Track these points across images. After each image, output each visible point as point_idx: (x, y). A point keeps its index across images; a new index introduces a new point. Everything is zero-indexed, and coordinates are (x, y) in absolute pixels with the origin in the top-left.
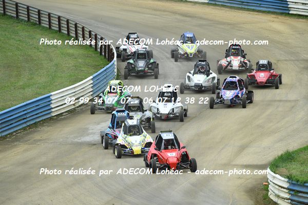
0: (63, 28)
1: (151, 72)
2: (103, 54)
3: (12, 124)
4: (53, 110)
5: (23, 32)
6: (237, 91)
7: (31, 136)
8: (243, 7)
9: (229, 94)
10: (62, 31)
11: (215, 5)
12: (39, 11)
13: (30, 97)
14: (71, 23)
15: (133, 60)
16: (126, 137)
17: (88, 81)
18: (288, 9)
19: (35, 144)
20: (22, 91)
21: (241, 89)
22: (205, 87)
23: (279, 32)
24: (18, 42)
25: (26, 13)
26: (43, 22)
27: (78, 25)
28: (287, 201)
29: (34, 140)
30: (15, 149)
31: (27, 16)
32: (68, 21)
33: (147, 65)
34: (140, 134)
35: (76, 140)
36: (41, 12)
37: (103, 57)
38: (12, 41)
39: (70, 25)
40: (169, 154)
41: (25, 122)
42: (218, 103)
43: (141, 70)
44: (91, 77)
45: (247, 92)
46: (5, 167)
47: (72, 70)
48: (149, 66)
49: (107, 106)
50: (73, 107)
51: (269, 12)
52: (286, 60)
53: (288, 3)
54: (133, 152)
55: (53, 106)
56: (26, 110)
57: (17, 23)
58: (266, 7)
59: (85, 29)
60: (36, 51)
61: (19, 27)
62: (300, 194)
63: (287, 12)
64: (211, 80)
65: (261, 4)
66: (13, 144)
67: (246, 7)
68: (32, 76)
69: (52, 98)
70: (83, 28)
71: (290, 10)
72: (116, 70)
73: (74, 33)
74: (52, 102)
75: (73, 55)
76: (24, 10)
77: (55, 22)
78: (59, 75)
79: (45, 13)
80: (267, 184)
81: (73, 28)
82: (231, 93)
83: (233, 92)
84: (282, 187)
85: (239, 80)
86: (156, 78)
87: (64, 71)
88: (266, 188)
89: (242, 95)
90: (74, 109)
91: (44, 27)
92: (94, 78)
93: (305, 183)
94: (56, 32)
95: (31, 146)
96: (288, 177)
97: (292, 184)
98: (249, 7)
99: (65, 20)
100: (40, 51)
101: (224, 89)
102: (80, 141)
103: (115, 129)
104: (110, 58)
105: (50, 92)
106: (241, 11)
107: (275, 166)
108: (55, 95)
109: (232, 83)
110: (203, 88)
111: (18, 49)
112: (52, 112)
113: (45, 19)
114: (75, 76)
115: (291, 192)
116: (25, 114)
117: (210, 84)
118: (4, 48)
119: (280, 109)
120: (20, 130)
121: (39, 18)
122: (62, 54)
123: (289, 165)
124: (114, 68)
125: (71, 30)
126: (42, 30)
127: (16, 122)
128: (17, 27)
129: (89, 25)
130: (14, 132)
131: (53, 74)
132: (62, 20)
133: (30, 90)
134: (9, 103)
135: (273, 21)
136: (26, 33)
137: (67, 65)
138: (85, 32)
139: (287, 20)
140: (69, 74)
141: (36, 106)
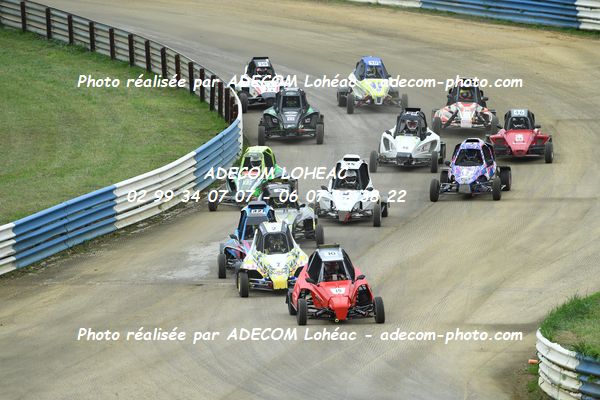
0: (138, 58)
1: (309, 132)
2: (217, 107)
3: (40, 245)
4: (119, 217)
5: (61, 65)
6: (482, 168)
7: (75, 268)
8: (490, 15)
9: (467, 174)
10: (137, 63)
11: (435, 12)
12: (92, 24)
13: (75, 191)
14: (153, 48)
15: (275, 108)
16: (260, 256)
17: (187, 161)
18: (577, 20)
19: (83, 283)
20: (57, 180)
21: (490, 164)
22: (417, 160)
23: (558, 66)
24: (51, 85)
25: (67, 28)
26: (99, 45)
27: (167, 52)
28: (575, 395)
29: (82, 277)
31: (67, 34)
32: (147, 44)
33: (302, 119)
34: (287, 251)
35: (163, 276)
36: (96, 26)
37: (215, 114)
38: (38, 82)
39: (152, 51)
40: (334, 291)
41: (65, 241)
42: (447, 191)
43: (290, 129)
44: (193, 153)
45: (499, 170)
46: (24, 329)
47: (155, 139)
48: (306, 121)
50: (158, 211)
51: (539, 27)
52: (572, 120)
53: (578, 8)
54: (271, 285)
55: (118, 209)
56: (66, 217)
57: (49, 47)
58: (535, 17)
59: (181, 59)
60: (85, 101)
61: (53, 55)
63: (575, 26)
64: (428, 147)
65: (524, 11)
66: (41, 284)
67: (495, 16)
68: (79, 151)
69: (117, 193)
70: (177, 58)
71: (580, 23)
72: (241, 140)
73: (161, 66)
74: (118, 201)
75: (157, 110)
76: (62, 21)
77: (122, 45)
78: (131, 150)
79: (103, 28)
80: (536, 361)
81: (157, 58)
82: (471, 172)
83: (474, 169)
84: (565, 368)
85: (484, 147)
87: (140, 141)
88: (534, 370)
89: (491, 174)
90: (159, 214)
91: (101, 56)
92: (198, 154)
94: (125, 64)
95: (76, 287)
96: (577, 349)
97: (585, 361)
98: (500, 17)
99: (143, 41)
100: (94, 103)
102: (171, 278)
103: (242, 240)
104: (231, 116)
105: (112, 182)
106: (484, 24)
107: (551, 326)
108: (122, 189)
109: (471, 151)
110: (414, 163)
111: (51, 98)
112: (116, 221)
113: (103, 39)
114: (161, 150)
115: (583, 378)
116: (65, 225)
117: (427, 154)
118: (23, 96)
119: (561, 215)
120: (53, 255)
121: (92, 39)
122: (136, 108)
123: (579, 326)
124: (238, 135)
125: (154, 61)
126: (97, 61)
127: (47, 241)
128: (50, 54)
129: (189, 51)
130: (43, 260)
131: (120, 147)
132: (136, 42)
133: (74, 178)
134: (32, 204)
135: (548, 44)
136: (67, 68)
137: (146, 130)
138: (182, 65)
139: (575, 41)
140: (150, 148)
141: (86, 209)
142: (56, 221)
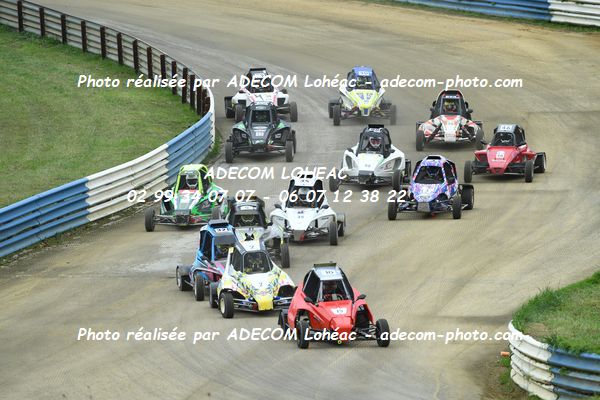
0: (110, 51)
1: (279, 149)
2: (189, 100)
3: (11, 237)
4: (91, 210)
5: (32, 58)
6: (443, 185)
7: (48, 260)
8: (462, 8)
9: (426, 192)
10: (109, 56)
12: (63, 17)
13: (46, 184)
14: (125, 41)
15: (244, 123)
17: (159, 154)
18: (549, 12)
19: (56, 276)
20: (29, 172)
21: (451, 182)
22: (379, 178)
23: (530, 59)
24: (23, 77)
25: (38, 21)
26: (71, 38)
27: (139, 44)
28: (547, 387)
29: (54, 270)
30: (17, 287)
31: (39, 27)
32: (119, 36)
33: (272, 134)
35: (135, 269)
36: (68, 19)
37: (188, 107)
38: (10, 75)
39: (123, 44)
41: (37, 234)
42: (405, 209)
43: (258, 144)
44: (166, 146)
45: (461, 188)
47: (127, 132)
48: (276, 137)
49: (178, 213)
51: (511, 19)
52: (544, 113)
55: (90, 202)
56: (38, 210)
57: (20, 39)
58: (506, 10)
59: (154, 51)
60: (58, 94)
61: (25, 48)
62: (572, 374)
63: (547, 18)
64: (392, 165)
65: (496, 3)
66: (13, 277)
67: (467, 9)
68: (51, 144)
69: (90, 186)
70: (149, 50)
71: (552, 15)
72: (213, 132)
73: (132, 59)
74: (90, 194)
75: (129, 103)
76: (34, 14)
77: (94, 38)
78: (103, 142)
79: (75, 21)
80: (508, 353)
81: (129, 51)
82: (430, 190)
83: (434, 187)
84: (537, 360)
85: (445, 164)
86: (290, 159)
87: (112, 134)
88: (506, 362)
89: (453, 193)
91: (72, 48)
92: (170, 147)
93: (582, 351)
94: (97, 57)
95: (49, 279)
96: (549, 341)
97: (557, 353)
98: (472, 9)
99: (115, 34)
100: (66, 96)
101: (416, 181)
102: (144, 270)
103: (213, 261)
104: (203, 109)
105: (85, 175)
107: (523, 318)
108: (96, 181)
109: (433, 169)
110: (376, 181)
111: (22, 91)
112: (89, 214)
113: (75, 32)
114: (133, 142)
115: (555, 370)
116: (37, 218)
117: (390, 172)
119: (533, 208)
120: (26, 248)
121: (64, 31)
122: (109, 101)
123: (551, 318)
124: (210, 128)
125: (126, 53)
126: (68, 54)
127: (19, 234)
128: (21, 47)
129: (161, 44)
130: (15, 252)
131: (92, 139)
132: (108, 34)
133: (46, 171)
134: (3, 197)
135: (519, 37)
136: (39, 60)
137: (118, 123)
138: (154, 58)
139: (547, 34)
140: (121, 140)
141: (58, 202)
142: (28, 214)
